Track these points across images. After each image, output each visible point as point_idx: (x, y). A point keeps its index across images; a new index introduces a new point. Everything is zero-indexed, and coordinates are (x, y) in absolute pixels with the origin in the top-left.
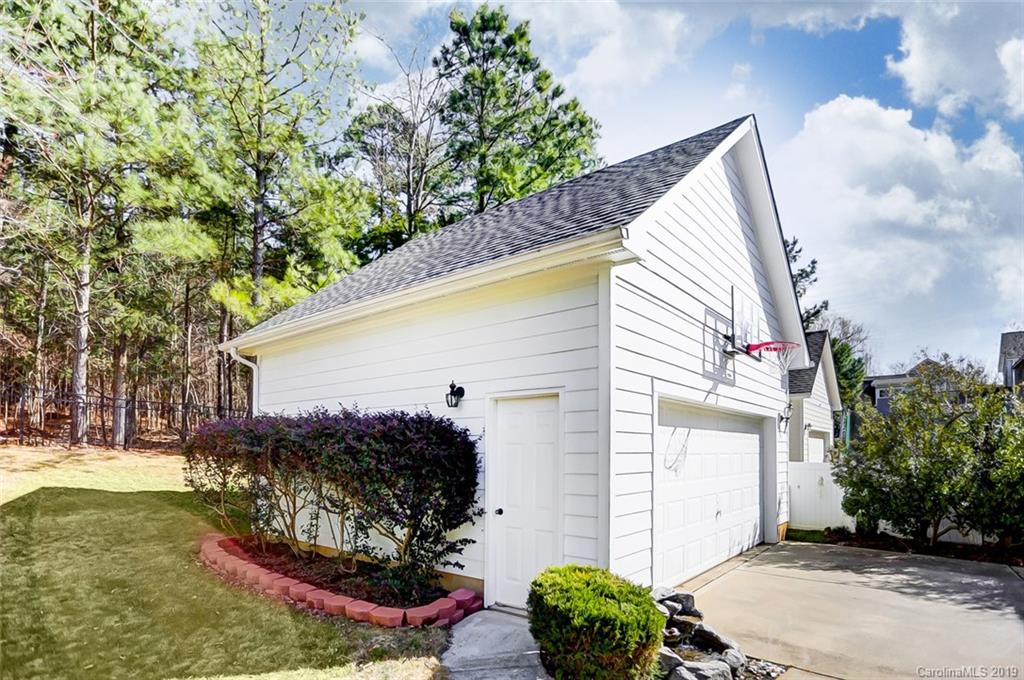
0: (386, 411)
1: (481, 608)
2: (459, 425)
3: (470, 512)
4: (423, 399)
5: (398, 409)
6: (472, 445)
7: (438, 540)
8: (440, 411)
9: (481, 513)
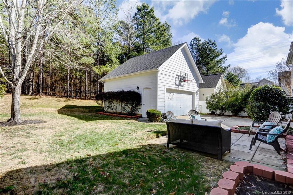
0: (129, 90)
1: (141, 117)
2: (138, 92)
3: (140, 104)
4: (134, 89)
5: (130, 90)
6: (140, 95)
7: (136, 108)
8: (136, 90)
9: (142, 104)
